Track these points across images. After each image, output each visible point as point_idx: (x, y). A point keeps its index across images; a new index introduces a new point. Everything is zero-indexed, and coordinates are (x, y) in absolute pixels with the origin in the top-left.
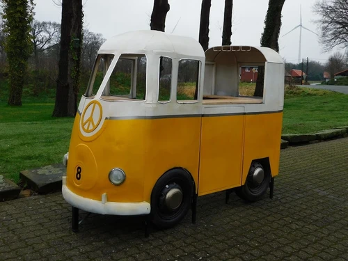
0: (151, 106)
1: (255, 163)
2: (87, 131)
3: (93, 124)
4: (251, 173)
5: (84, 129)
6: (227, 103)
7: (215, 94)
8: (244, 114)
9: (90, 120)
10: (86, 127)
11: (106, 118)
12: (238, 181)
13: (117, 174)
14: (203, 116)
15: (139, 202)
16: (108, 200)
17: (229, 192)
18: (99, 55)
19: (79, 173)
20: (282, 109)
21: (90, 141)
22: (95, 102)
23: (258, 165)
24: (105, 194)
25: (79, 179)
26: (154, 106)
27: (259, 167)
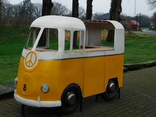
0: (61, 54)
1: (111, 80)
2: (29, 67)
3: (32, 63)
4: (108, 86)
6: (96, 51)
8: (105, 56)
9: (30, 61)
10: (28, 64)
11: (39, 60)
12: (102, 90)
13: (45, 87)
14: (85, 58)
15: (56, 101)
16: (41, 100)
17: (97, 95)
19: (25, 87)
20: (123, 52)
21: (30, 72)
22: (32, 52)
23: (112, 82)
25: (25, 90)
26: (63, 54)
27: (112, 83)
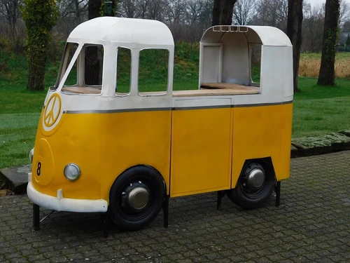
0: (106, 99)
2: (48, 126)
3: (53, 117)
5: (45, 123)
6: (207, 95)
7: (223, 81)
8: (232, 106)
9: (51, 114)
10: (47, 121)
11: (64, 112)
13: (72, 169)
14: (173, 109)
15: (96, 199)
16: (65, 195)
18: (68, 43)
19: (39, 168)
21: (49, 136)
22: (56, 96)
24: (60, 190)
25: (39, 174)
26: (111, 99)
27: (257, 168)
